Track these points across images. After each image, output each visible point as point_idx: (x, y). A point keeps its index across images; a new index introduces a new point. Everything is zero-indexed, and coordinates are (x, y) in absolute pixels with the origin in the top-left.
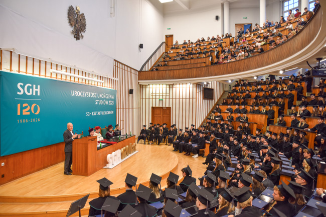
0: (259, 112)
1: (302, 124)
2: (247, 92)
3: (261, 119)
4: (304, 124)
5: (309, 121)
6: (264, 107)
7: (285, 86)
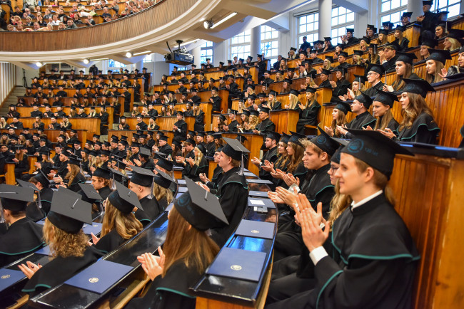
0: (84, 116)
1: (152, 126)
2: (61, 88)
3: (90, 125)
4: (154, 125)
5: (159, 122)
6: (93, 108)
7: (118, 82)
